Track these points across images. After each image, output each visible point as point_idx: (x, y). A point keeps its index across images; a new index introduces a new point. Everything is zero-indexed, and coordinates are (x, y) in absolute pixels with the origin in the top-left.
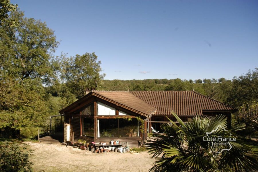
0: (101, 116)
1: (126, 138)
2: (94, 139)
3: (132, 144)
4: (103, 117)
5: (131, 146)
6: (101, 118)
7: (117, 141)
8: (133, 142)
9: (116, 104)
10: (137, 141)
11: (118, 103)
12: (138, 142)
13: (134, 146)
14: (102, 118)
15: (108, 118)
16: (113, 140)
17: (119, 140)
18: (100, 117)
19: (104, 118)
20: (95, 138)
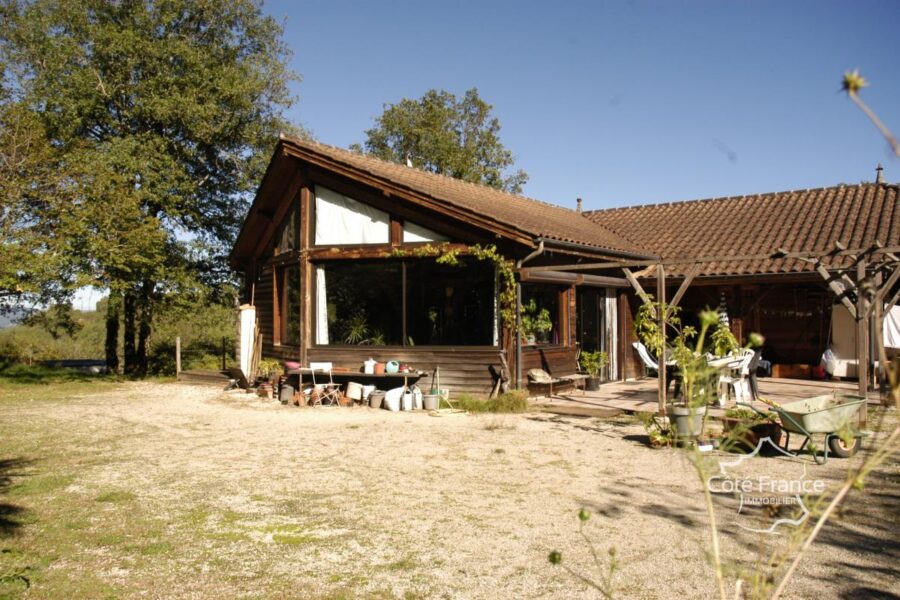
0: (328, 248)
1: (434, 352)
2: (301, 348)
3: (461, 382)
4: (335, 250)
5: (458, 388)
6: (327, 255)
7: (394, 364)
8: (467, 372)
9: (381, 188)
10: (486, 368)
11: (388, 181)
12: (490, 376)
13: (473, 389)
14: (332, 256)
15: (355, 256)
16: (376, 357)
17: (403, 357)
18: (322, 254)
19: (340, 256)
20: (304, 345)
